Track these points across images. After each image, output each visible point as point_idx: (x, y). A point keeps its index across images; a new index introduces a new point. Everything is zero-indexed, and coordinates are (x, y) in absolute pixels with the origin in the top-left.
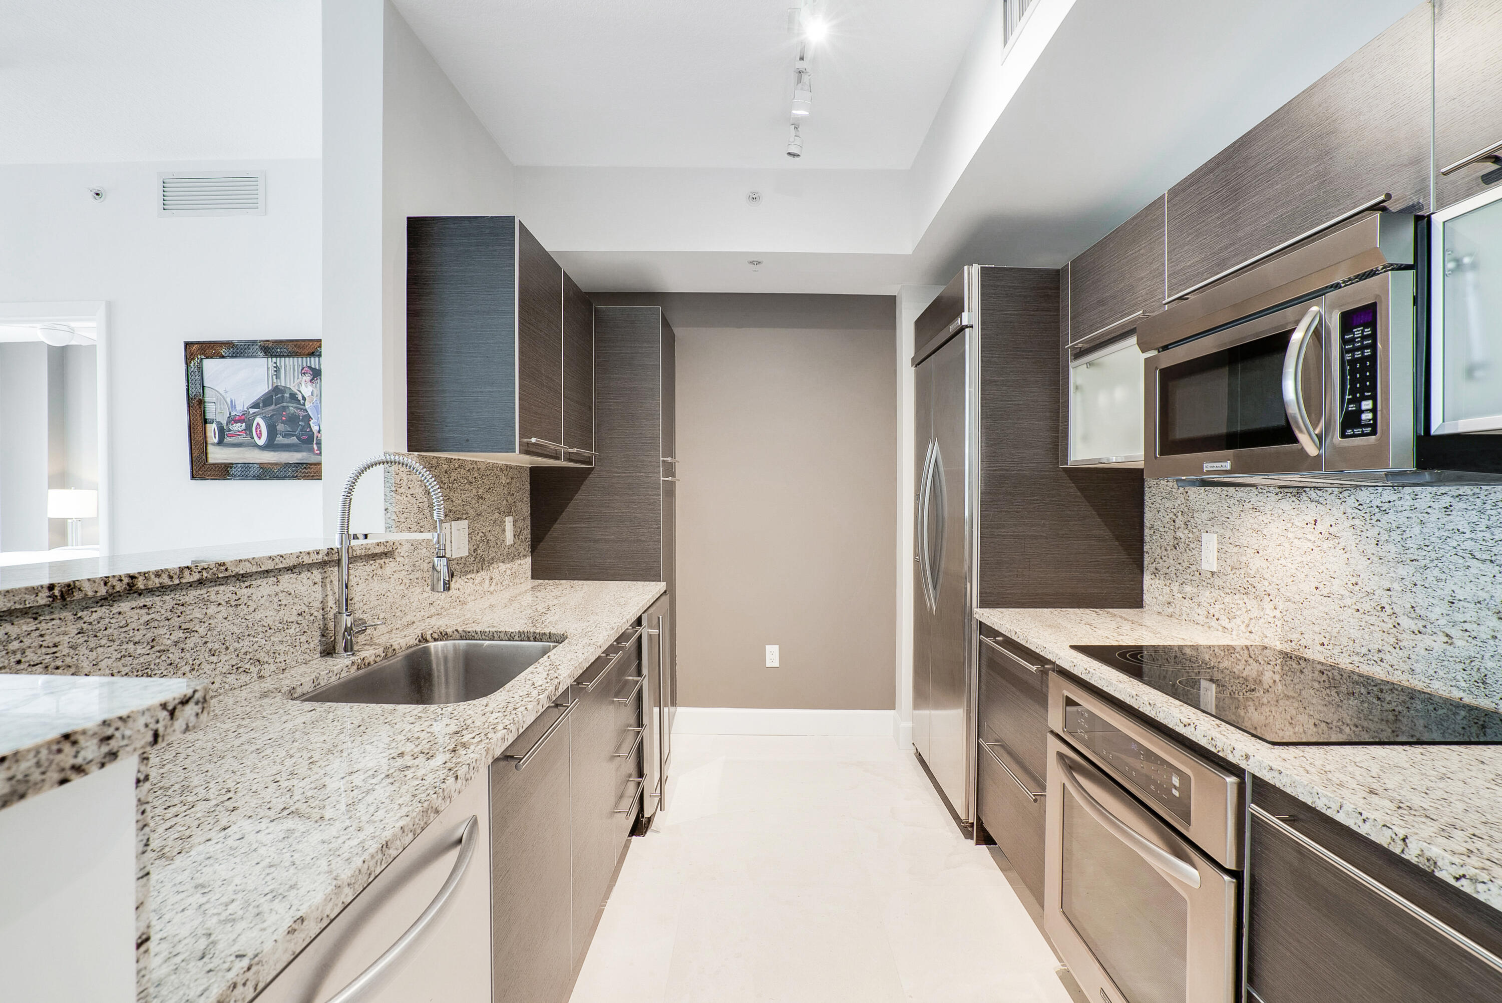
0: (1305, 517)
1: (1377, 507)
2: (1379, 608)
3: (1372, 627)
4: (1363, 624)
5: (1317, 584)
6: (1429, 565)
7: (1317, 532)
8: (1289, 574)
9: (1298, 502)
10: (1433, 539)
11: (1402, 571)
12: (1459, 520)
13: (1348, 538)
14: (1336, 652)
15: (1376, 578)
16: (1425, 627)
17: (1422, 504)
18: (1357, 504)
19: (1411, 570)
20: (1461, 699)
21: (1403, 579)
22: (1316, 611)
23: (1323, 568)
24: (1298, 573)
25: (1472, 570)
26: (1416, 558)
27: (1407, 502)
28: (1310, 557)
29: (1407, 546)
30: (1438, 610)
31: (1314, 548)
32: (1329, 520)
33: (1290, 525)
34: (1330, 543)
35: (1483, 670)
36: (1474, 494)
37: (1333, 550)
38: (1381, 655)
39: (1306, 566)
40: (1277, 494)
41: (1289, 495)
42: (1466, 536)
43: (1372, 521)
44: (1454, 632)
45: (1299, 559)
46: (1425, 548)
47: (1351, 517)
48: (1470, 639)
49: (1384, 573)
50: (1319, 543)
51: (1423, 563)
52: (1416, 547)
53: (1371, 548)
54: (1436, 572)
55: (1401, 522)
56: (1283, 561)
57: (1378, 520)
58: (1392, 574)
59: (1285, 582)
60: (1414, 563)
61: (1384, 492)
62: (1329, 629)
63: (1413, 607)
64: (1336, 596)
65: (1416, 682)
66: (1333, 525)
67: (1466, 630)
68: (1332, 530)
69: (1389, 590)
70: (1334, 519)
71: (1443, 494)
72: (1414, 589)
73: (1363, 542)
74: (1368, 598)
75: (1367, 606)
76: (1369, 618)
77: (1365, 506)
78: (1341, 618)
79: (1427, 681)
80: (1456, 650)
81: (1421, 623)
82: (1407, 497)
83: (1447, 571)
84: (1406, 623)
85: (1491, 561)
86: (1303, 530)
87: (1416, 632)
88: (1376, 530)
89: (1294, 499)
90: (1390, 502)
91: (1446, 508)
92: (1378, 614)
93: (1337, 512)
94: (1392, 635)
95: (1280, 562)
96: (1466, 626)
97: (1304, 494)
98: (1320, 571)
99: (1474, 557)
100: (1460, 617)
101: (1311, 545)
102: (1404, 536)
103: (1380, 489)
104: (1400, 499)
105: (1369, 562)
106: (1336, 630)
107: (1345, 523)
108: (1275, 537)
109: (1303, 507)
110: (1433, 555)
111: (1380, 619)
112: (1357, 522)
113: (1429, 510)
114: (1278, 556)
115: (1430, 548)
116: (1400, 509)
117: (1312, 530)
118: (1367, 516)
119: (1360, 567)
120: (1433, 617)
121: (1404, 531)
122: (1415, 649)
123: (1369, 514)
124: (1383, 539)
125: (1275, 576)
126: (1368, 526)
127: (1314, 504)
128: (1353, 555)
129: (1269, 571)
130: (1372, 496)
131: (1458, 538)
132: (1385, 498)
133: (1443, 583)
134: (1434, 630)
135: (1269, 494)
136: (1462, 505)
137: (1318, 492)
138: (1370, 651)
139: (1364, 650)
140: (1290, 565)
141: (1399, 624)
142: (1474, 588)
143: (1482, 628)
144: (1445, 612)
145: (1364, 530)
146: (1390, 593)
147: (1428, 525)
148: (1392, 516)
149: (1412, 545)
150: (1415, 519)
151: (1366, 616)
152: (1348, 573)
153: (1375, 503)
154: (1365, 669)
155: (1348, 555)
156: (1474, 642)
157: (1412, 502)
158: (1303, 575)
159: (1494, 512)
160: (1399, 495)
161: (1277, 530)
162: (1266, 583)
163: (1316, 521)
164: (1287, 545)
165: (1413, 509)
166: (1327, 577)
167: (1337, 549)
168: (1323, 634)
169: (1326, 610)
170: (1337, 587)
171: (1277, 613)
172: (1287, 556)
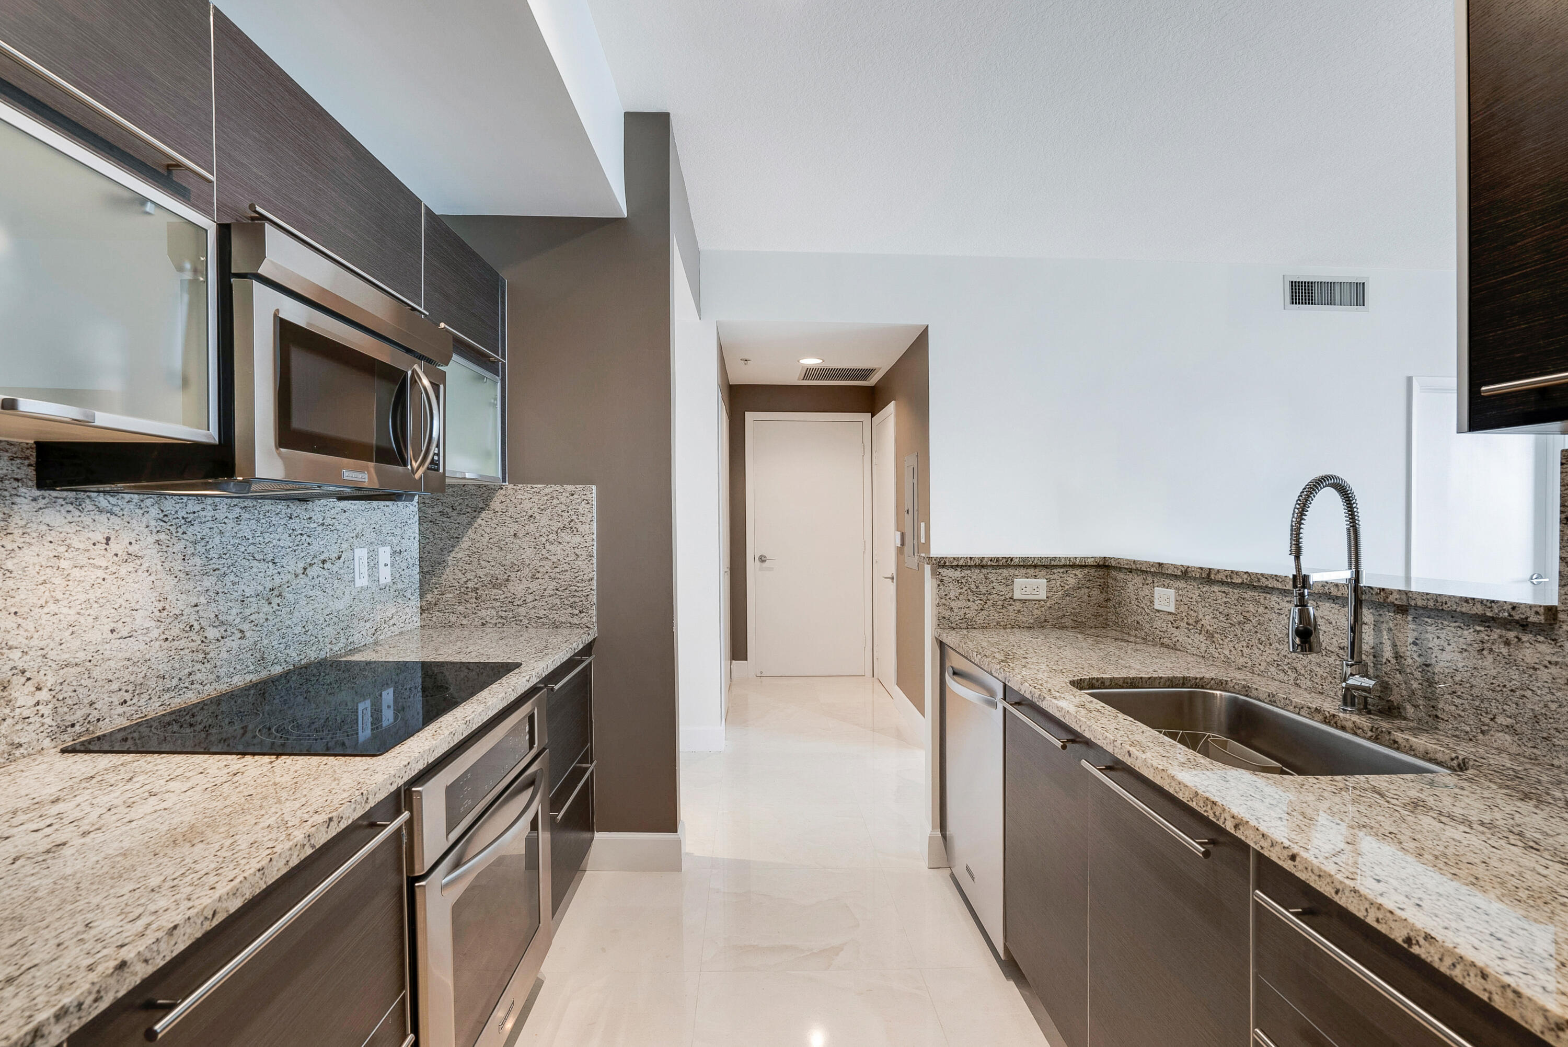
0: (91, 535)
1: (183, 518)
2: (188, 629)
3: (182, 653)
4: (172, 653)
5: (113, 625)
6: (227, 572)
7: (109, 555)
8: (64, 624)
9: (78, 513)
10: (229, 547)
11: (208, 582)
12: (245, 529)
13: (152, 557)
14: (142, 702)
15: (184, 596)
16: (226, 631)
17: (220, 515)
18: (161, 516)
19: (213, 579)
20: (251, 681)
21: (207, 590)
22: (112, 663)
23: (121, 601)
24: (82, 620)
25: (255, 570)
26: (217, 567)
27: (209, 513)
28: (100, 591)
29: (210, 556)
30: (234, 611)
31: (106, 576)
32: (126, 537)
33: (63, 549)
34: (130, 567)
35: (262, 649)
36: (253, 506)
37: (133, 575)
38: (192, 678)
39: (95, 605)
40: (34, 499)
41: (61, 501)
42: (250, 541)
43: (179, 534)
44: (245, 627)
45: (83, 597)
46: (224, 556)
47: (155, 530)
48: (254, 628)
49: (191, 589)
50: (113, 569)
51: (223, 570)
52: (216, 556)
53: (178, 565)
54: (232, 577)
55: (204, 533)
56: (52, 607)
57: (184, 533)
58: (199, 588)
60: (216, 572)
61: (189, 502)
62: (132, 678)
63: (216, 616)
64: (140, 631)
65: (222, 687)
66: (133, 542)
67: (252, 621)
68: (131, 549)
69: (196, 606)
70: (134, 535)
71: (235, 505)
72: (217, 598)
73: (170, 559)
74: (176, 621)
75: (175, 631)
76: (179, 642)
77: (170, 517)
78: (147, 657)
79: (229, 680)
80: (247, 641)
81: (222, 629)
82: (209, 508)
83: (238, 574)
84: (212, 633)
85: (264, 560)
86: (87, 554)
87: (220, 638)
88: (182, 544)
89: (70, 508)
90: (194, 513)
91: (237, 518)
92: (187, 635)
93: (138, 525)
94: (201, 652)
95: (46, 610)
96: (252, 618)
97: (88, 501)
98: (116, 606)
99: (255, 559)
100: (247, 612)
101: (101, 573)
102: (208, 547)
103: (185, 498)
104: (203, 509)
105: (176, 580)
106: (142, 674)
107: (149, 539)
108: (32, 571)
109: (87, 520)
110: (229, 561)
111: (190, 639)
112: (162, 536)
113: (226, 520)
114: (42, 602)
115: (228, 555)
116: (204, 520)
117: (103, 552)
118: (173, 529)
119: (167, 588)
120: (230, 618)
121: (208, 542)
122: (220, 656)
123: (175, 527)
124: (189, 552)
125: (36, 636)
126: (174, 540)
128: (159, 577)
129: (21, 631)
130: (178, 506)
131: (245, 544)
132: (190, 508)
133: (237, 586)
134: (232, 630)
135: (17, 500)
136: (247, 516)
137: (111, 499)
138: (180, 679)
139: (175, 682)
140: (65, 610)
141: (206, 637)
142: (255, 584)
143: (261, 614)
144: (239, 611)
145: (171, 545)
147: (225, 534)
148: (197, 527)
149: (214, 556)
150: (216, 529)
151: (176, 642)
152: (153, 599)
153: (182, 513)
154: (178, 702)
155: (153, 578)
156: (257, 629)
157: (212, 513)
158: (90, 619)
159: (264, 521)
160: (202, 506)
161: (36, 560)
162: (16, 654)
163: (108, 539)
164: (58, 580)
165: (214, 519)
166: (127, 611)
167: (140, 572)
168: (124, 688)
169: (128, 655)
170: (141, 620)
171: (44, 695)
172: (60, 596)
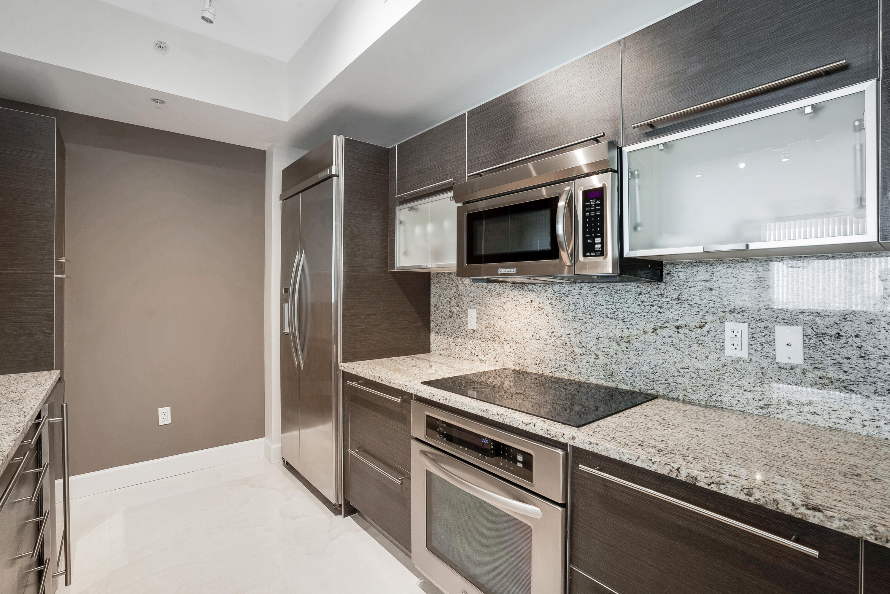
0: (526, 299)
1: (563, 293)
2: (564, 344)
3: (561, 354)
4: (556, 352)
5: (533, 334)
6: (588, 322)
7: (532, 307)
8: (517, 329)
9: (522, 291)
10: (589, 309)
11: (575, 325)
12: (601, 300)
13: (548, 309)
14: (543, 367)
15: (563, 329)
16: (586, 351)
17: (584, 292)
18: (553, 292)
19: (579, 324)
20: (602, 384)
21: (575, 329)
22: (532, 348)
23: (536, 325)
24: (523, 328)
25: (607, 323)
26: (581, 318)
27: (577, 291)
28: (529, 320)
29: (577, 312)
30: (591, 343)
31: (531, 315)
32: (538, 300)
33: (518, 303)
34: (539, 312)
35: (611, 369)
36: (607, 287)
37: (541, 316)
38: (565, 367)
39: (527, 325)
40: (511, 287)
41: (517, 287)
42: (604, 307)
43: (561, 301)
44: (599, 353)
45: (523, 321)
46: (586, 313)
47: (550, 298)
48: (606, 356)
49: (566, 326)
50: (533, 312)
51: (585, 320)
52: (581, 313)
53: (560, 314)
54: (591, 325)
55: (574, 301)
56: (514, 322)
57: (563, 300)
58: (571, 327)
59: (516, 333)
60: (581, 320)
61: (566, 286)
62: (539, 356)
63: (580, 342)
64: (543, 339)
65: (582, 379)
66: (541, 303)
67: (604, 352)
68: (540, 305)
69: (569, 334)
70: (541, 300)
71: (594, 287)
72: (581, 334)
73: (556, 311)
74: (559, 339)
75: (558, 343)
76: (559, 349)
77: (557, 293)
78: (545, 350)
79: (587, 377)
80: (600, 361)
81: (584, 350)
82: (577, 288)
83: (596, 324)
84: (577, 350)
85: (615, 318)
86: (525, 306)
87: (582, 354)
88: (562, 305)
89: (520, 289)
90: (569, 291)
91: (595, 293)
92: (564, 347)
93: (543, 296)
94: (571, 357)
95: (513, 323)
96: (604, 350)
97: (525, 287)
98: (534, 327)
99: (607, 317)
100: (601, 346)
101: (529, 313)
102: (576, 308)
103: (564, 284)
104: (574, 289)
105: (559, 321)
106: (543, 356)
107: (547, 302)
108: (510, 310)
109: (525, 294)
110: (589, 317)
111: (565, 349)
112: (553, 301)
113: (588, 295)
114: (512, 320)
115: (588, 313)
116: (574, 294)
117: (530, 306)
118: (558, 298)
119: (555, 324)
120: (589, 346)
121: (576, 305)
122: (581, 363)
123: (559, 297)
124: (566, 309)
125: (510, 330)
126: (559, 303)
127: (531, 292)
128: (551, 318)
129: (507, 328)
130: (560, 288)
131: (600, 308)
132: (567, 289)
133: (594, 330)
134: (590, 353)
135: (506, 287)
136: (602, 292)
137: (533, 286)
138: (560, 365)
139: (557, 365)
140: (518, 324)
141: (574, 351)
142: (607, 331)
143: (611, 350)
144: (595, 344)
145: (557, 305)
146: (569, 336)
147: (587, 302)
148: (570, 298)
149: (579, 312)
150: (581, 299)
151: (558, 348)
152: (548, 327)
153: (562, 291)
154: (558, 375)
155: (548, 318)
156: (608, 357)
157: (579, 291)
158: (525, 329)
159: (615, 296)
160: (573, 287)
161: (510, 306)
162: (505, 335)
163: (532, 301)
164: (516, 314)
165: (580, 294)
166: (538, 329)
167: (543, 315)
168: (536, 359)
169: (538, 347)
170: (543, 334)
171: (511, 350)
172: (517, 319)
